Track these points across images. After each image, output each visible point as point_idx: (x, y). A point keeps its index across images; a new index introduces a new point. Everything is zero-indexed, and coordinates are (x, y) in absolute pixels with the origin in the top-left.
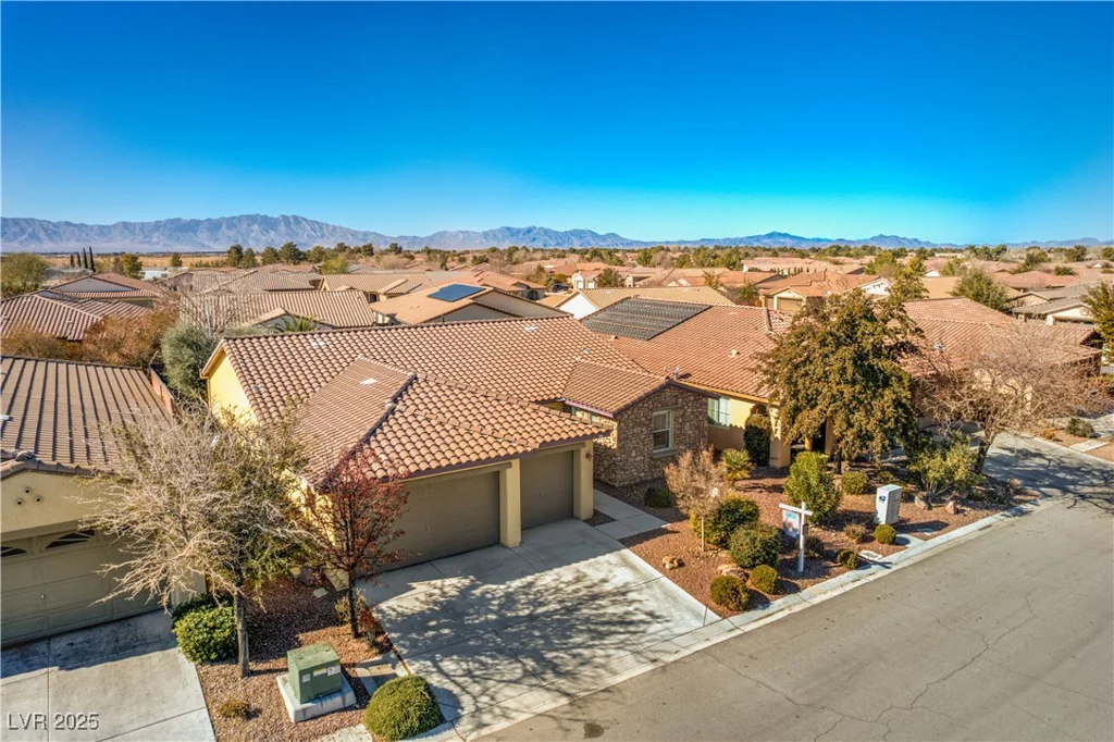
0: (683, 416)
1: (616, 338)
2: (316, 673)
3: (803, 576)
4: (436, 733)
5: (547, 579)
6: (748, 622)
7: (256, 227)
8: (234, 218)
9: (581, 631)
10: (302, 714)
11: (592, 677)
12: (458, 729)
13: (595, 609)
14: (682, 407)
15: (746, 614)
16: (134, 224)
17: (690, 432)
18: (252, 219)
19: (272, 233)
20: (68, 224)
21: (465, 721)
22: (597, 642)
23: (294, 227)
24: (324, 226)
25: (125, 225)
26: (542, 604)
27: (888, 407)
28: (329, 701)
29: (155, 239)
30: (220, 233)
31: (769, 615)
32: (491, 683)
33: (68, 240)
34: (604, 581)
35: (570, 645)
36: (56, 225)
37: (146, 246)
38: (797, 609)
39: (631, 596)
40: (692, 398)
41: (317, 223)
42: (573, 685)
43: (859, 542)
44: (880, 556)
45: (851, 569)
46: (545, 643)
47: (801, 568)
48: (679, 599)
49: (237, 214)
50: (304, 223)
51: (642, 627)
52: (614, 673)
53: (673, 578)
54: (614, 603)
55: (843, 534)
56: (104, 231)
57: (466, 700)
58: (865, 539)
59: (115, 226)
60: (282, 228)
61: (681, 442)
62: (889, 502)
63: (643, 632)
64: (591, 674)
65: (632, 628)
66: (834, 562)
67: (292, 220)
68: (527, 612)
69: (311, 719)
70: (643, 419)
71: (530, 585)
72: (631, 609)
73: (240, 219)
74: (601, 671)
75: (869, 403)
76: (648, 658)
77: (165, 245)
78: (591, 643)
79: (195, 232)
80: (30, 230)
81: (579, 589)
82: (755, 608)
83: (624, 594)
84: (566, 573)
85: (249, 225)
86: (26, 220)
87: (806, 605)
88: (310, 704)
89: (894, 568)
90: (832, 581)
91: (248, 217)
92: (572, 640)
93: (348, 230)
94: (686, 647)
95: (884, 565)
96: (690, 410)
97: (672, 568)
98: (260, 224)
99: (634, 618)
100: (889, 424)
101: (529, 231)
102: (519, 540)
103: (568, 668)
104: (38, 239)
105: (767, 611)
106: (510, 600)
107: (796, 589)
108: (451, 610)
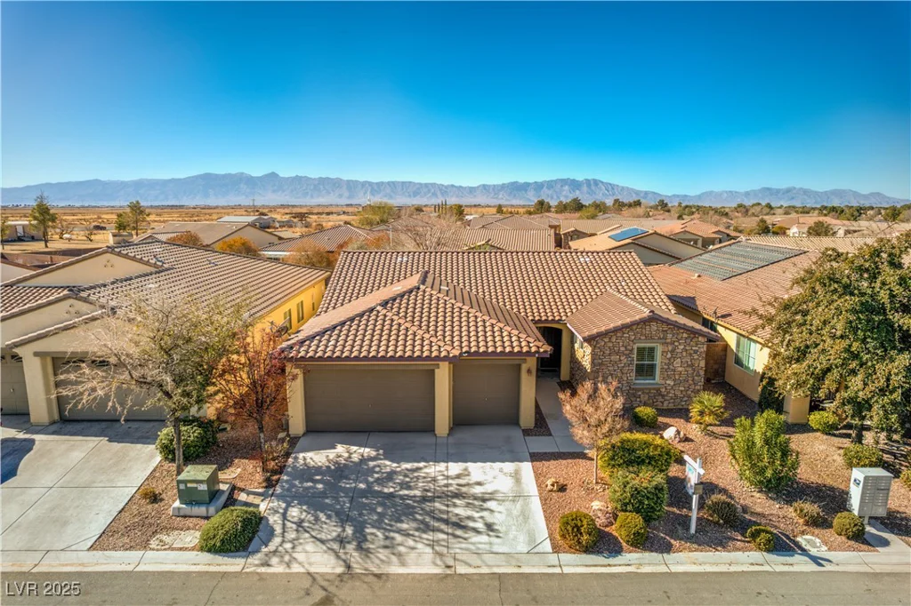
0: (672, 351)
1: (699, 276)
2: (189, 485)
3: (690, 539)
4: (232, 557)
5: (433, 469)
6: (576, 564)
7: (566, 188)
8: (552, 181)
9: (416, 520)
10: (177, 511)
11: (382, 560)
12: (249, 560)
13: (448, 506)
14: (672, 343)
15: (584, 556)
16: (490, 186)
17: (680, 369)
18: (564, 182)
19: (578, 192)
20: (453, 186)
21: (259, 555)
22: (417, 534)
23: (593, 188)
24: (615, 188)
25: (484, 186)
26: (409, 488)
27: (897, 374)
28: (196, 508)
29: (501, 196)
30: (542, 192)
31: (609, 565)
32: (307, 535)
33: (452, 196)
34: (479, 484)
35: (394, 528)
36: (447, 187)
37: (495, 200)
38: (646, 569)
39: (490, 504)
40: (685, 335)
41: (610, 184)
42: (360, 561)
43: (807, 523)
44: (824, 548)
45: (761, 549)
46: (376, 521)
47: (693, 530)
48: (531, 521)
49: (555, 179)
50: (600, 184)
51: (470, 534)
52: (403, 564)
53: (545, 501)
54: (468, 505)
55: (791, 509)
56: (472, 190)
57: (277, 540)
58: (818, 523)
59: (478, 187)
60: (585, 188)
61: (669, 377)
62: (863, 488)
63: (465, 539)
64: (384, 558)
65: (459, 532)
66: (743, 535)
67: (592, 182)
68: (392, 490)
69: (182, 516)
70: (622, 349)
71: (418, 469)
72: (476, 515)
73: (556, 181)
74: (394, 559)
75: (873, 366)
76: (444, 563)
77: (507, 200)
78: (411, 532)
79: (526, 191)
80: (433, 190)
81: (451, 485)
82: (599, 552)
83: (484, 500)
84: (455, 468)
85: (562, 186)
86: (431, 184)
87: (663, 569)
88: (184, 506)
89: (828, 567)
90: (723, 555)
91: (562, 180)
92: (399, 525)
93: (632, 189)
94: (488, 566)
95: (816, 560)
96: (682, 347)
97: (551, 491)
98: (570, 186)
99: (471, 524)
100: (895, 395)
101: (788, 191)
102: (447, 432)
103: (371, 546)
104: (437, 197)
105: (611, 561)
106: (390, 476)
107: (666, 548)
108: (340, 471)
